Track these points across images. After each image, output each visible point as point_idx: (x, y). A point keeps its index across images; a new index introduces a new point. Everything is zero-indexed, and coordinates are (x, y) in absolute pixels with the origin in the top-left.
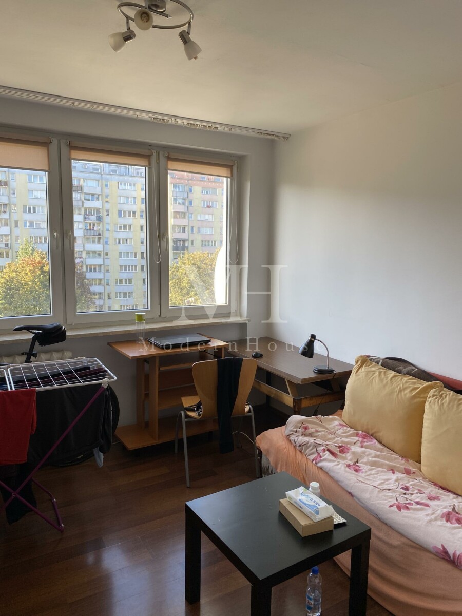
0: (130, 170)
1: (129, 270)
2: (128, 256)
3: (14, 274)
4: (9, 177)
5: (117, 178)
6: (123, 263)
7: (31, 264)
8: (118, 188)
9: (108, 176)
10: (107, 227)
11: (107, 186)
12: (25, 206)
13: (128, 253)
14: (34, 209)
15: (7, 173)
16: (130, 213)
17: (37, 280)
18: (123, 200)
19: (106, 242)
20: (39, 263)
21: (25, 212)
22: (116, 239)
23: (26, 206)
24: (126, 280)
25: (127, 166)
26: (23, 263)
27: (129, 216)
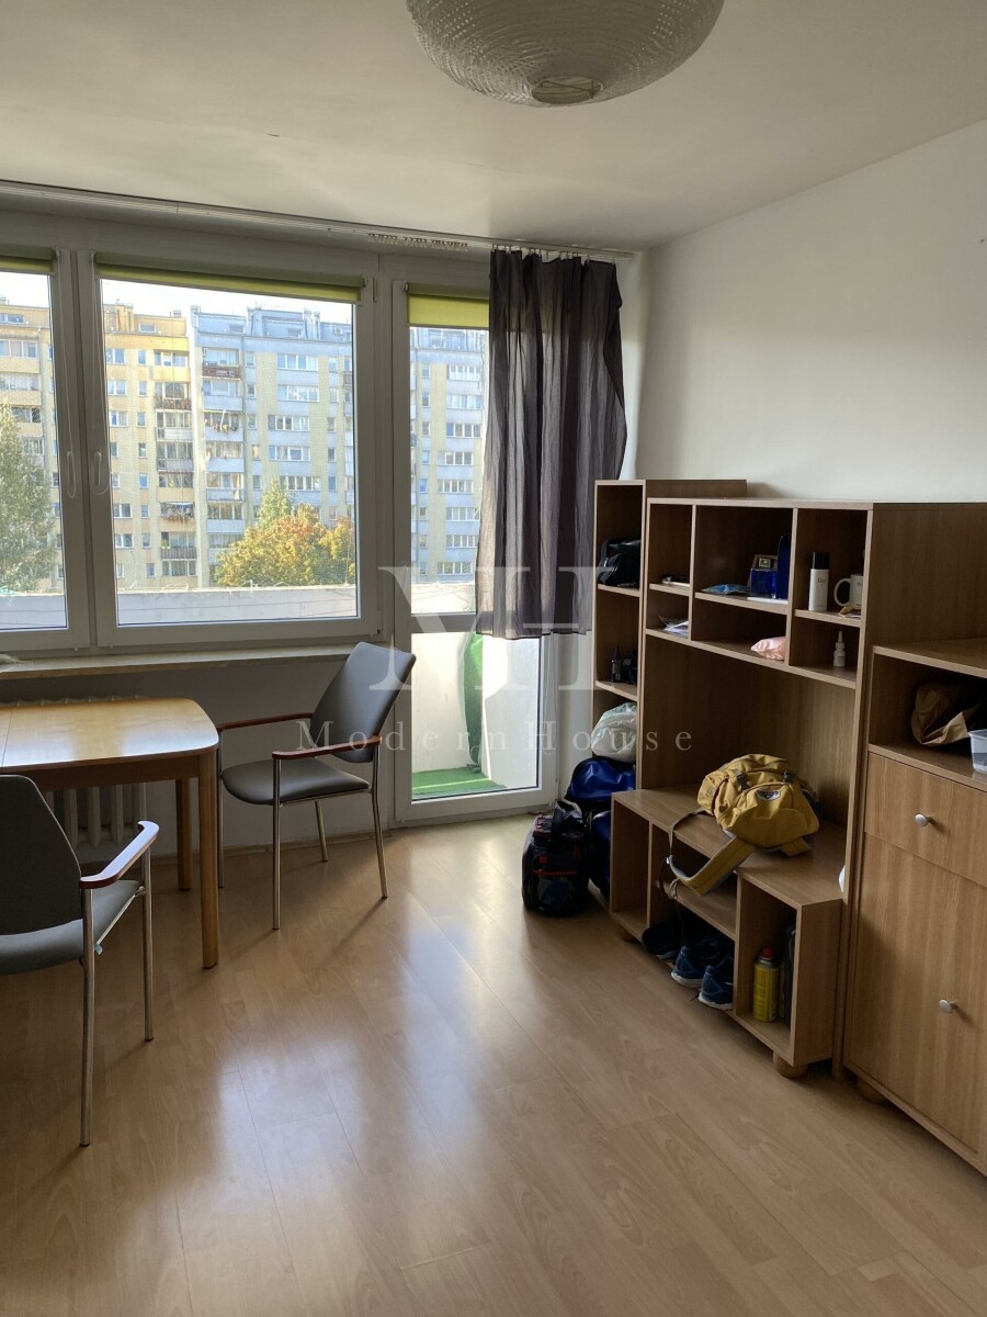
0: (470, 340)
1: (465, 544)
2: (463, 517)
3: (260, 552)
4: (243, 359)
5: (445, 356)
6: (453, 531)
7: (294, 532)
8: (448, 377)
9: (428, 354)
10: (424, 457)
11: (426, 373)
12: (271, 417)
13: (463, 509)
14: (289, 422)
15: (240, 352)
16: (468, 427)
17: (306, 563)
18: (455, 401)
19: (423, 489)
20: (309, 529)
21: (271, 428)
22: (440, 481)
23: (274, 416)
24: (458, 564)
25: (464, 331)
26: (279, 529)
27: (468, 434)
